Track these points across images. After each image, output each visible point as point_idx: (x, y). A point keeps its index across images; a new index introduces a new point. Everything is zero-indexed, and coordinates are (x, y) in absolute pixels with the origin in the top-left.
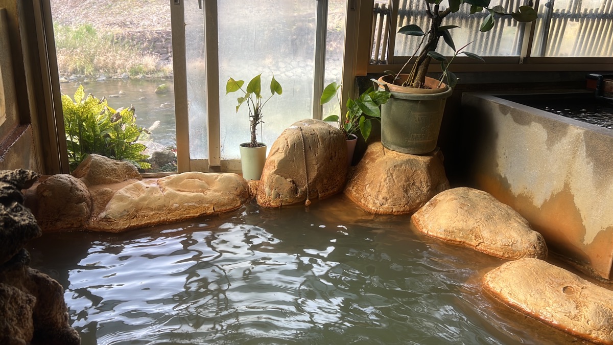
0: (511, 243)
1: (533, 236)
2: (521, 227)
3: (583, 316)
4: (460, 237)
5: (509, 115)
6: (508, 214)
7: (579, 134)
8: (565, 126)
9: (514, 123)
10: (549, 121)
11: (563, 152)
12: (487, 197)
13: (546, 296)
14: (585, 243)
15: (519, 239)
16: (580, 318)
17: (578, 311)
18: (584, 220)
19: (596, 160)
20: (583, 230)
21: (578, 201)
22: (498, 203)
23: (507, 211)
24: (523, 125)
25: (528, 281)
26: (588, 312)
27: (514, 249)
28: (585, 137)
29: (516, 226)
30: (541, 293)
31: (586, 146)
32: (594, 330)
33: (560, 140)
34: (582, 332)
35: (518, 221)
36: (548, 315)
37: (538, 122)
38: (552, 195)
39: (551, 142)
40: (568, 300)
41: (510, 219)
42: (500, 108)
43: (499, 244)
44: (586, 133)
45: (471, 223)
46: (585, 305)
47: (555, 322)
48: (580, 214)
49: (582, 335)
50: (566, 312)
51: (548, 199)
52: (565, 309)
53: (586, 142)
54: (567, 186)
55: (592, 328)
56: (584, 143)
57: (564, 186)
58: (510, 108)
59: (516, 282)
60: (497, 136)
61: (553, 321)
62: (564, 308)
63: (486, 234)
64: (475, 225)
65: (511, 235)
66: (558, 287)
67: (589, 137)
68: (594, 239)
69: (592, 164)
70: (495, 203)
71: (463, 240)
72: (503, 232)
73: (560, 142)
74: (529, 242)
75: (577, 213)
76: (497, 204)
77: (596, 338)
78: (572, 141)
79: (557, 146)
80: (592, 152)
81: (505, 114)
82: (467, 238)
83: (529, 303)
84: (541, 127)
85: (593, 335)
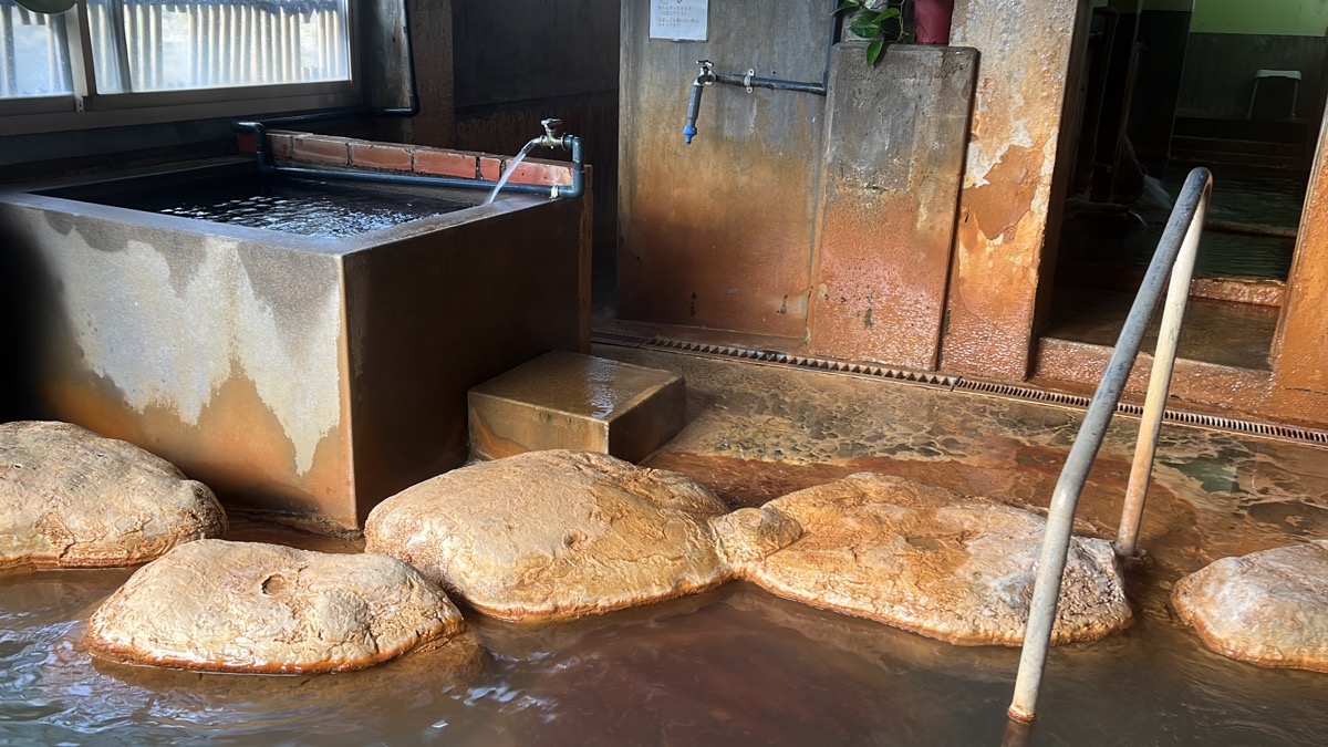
0: (140, 523)
1: (186, 490)
2: (154, 480)
3: (309, 628)
4: (15, 549)
5: (73, 233)
6: (122, 461)
7: (229, 252)
8: (198, 240)
9: (91, 250)
10: (164, 234)
11: (209, 296)
12: (64, 433)
13: (231, 615)
14: (300, 471)
15: (155, 509)
16: (303, 633)
17: (298, 621)
18: (285, 427)
19: (275, 300)
20: (289, 449)
21: (264, 392)
22: (96, 441)
23: (118, 454)
24: (110, 251)
25: (187, 597)
26: (316, 616)
27: (149, 534)
28: (242, 257)
29: (143, 481)
30: (219, 612)
31: (250, 275)
32: (335, 645)
33: (197, 270)
34: (314, 660)
35: (146, 470)
36: (243, 655)
37: (143, 240)
38: (214, 390)
39: (180, 278)
40: (275, 607)
41: (128, 470)
42: (48, 219)
43: (112, 535)
44: (242, 248)
45: (35, 508)
46: (308, 603)
47: (260, 663)
48: (275, 416)
49: (315, 665)
50: (275, 632)
51: (207, 401)
52: (272, 627)
53: (246, 267)
54: (235, 365)
55: (329, 645)
56: (243, 270)
57: (232, 367)
58: (72, 216)
59: (161, 609)
60: (60, 286)
61: (254, 663)
62: (269, 626)
63: (77, 523)
64: (45, 509)
65: (135, 507)
66: (251, 586)
67: (250, 255)
68: (314, 459)
69: (269, 309)
70: (87, 444)
71: (24, 552)
72: (116, 504)
73: (198, 276)
74: (179, 507)
75: (269, 417)
76: (92, 442)
77: (342, 661)
78: (220, 269)
79: (194, 286)
80: (262, 284)
81: (65, 232)
82: (31, 547)
83: (198, 645)
84: (151, 249)
85: (335, 658)
